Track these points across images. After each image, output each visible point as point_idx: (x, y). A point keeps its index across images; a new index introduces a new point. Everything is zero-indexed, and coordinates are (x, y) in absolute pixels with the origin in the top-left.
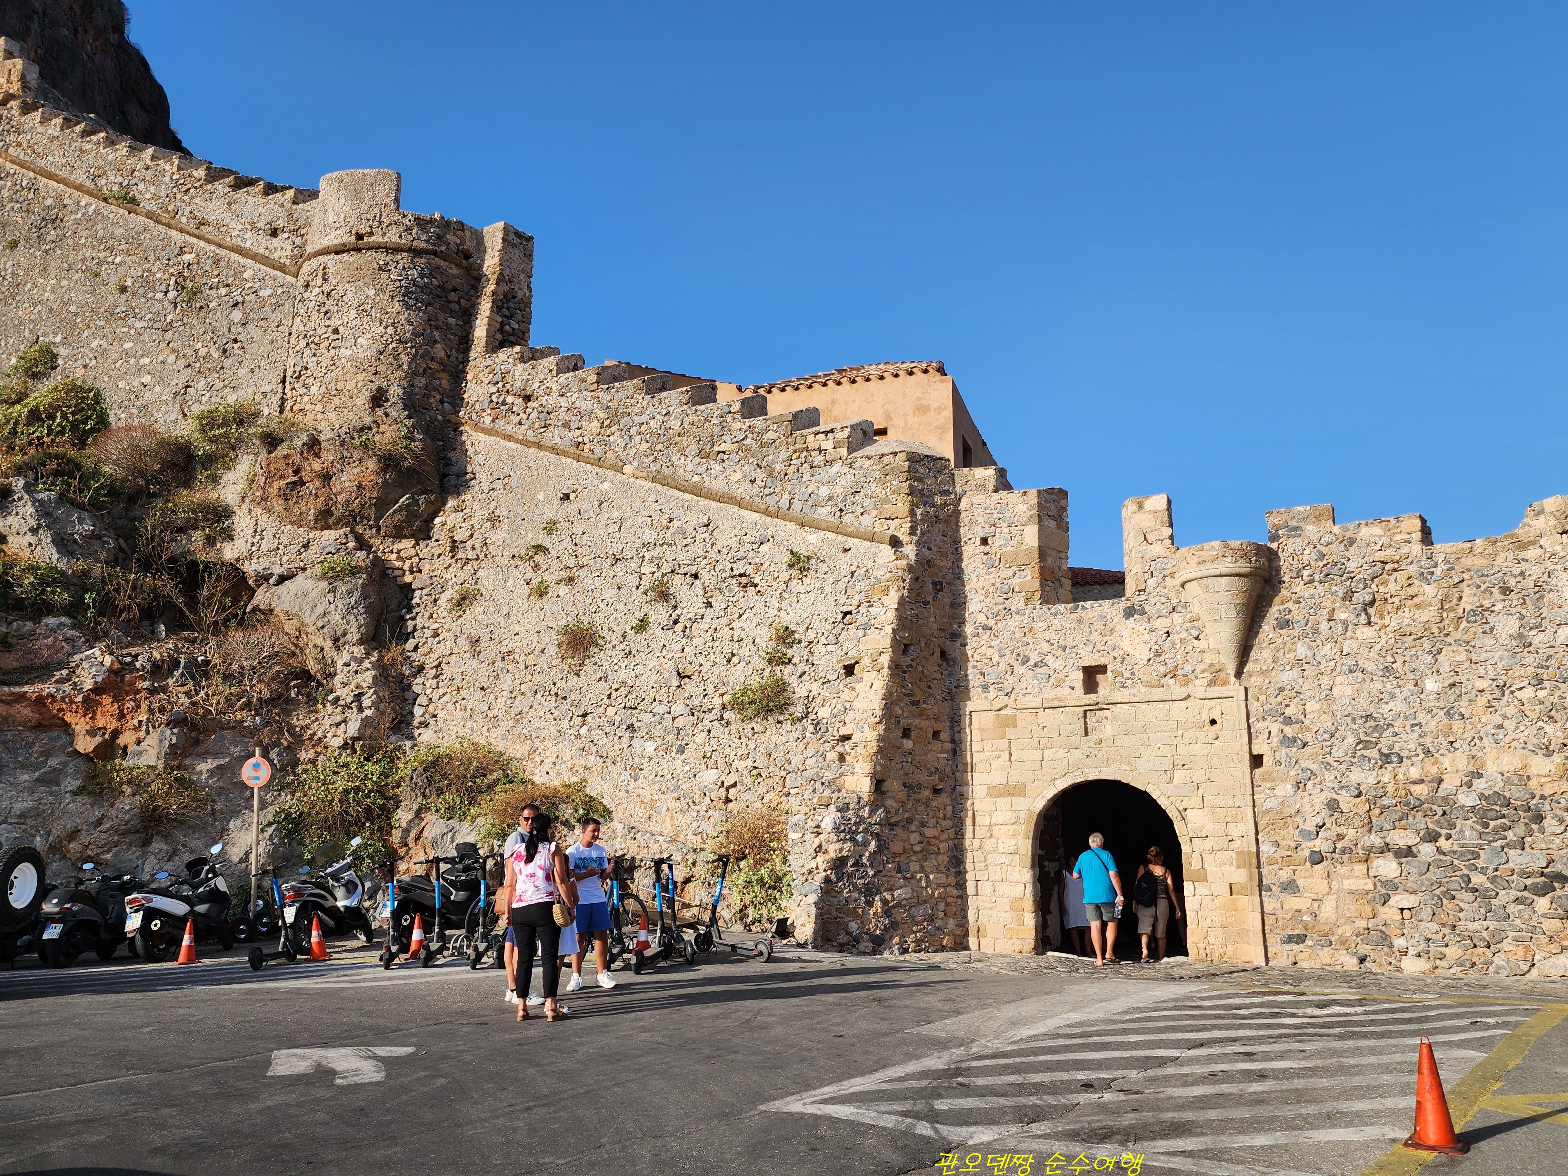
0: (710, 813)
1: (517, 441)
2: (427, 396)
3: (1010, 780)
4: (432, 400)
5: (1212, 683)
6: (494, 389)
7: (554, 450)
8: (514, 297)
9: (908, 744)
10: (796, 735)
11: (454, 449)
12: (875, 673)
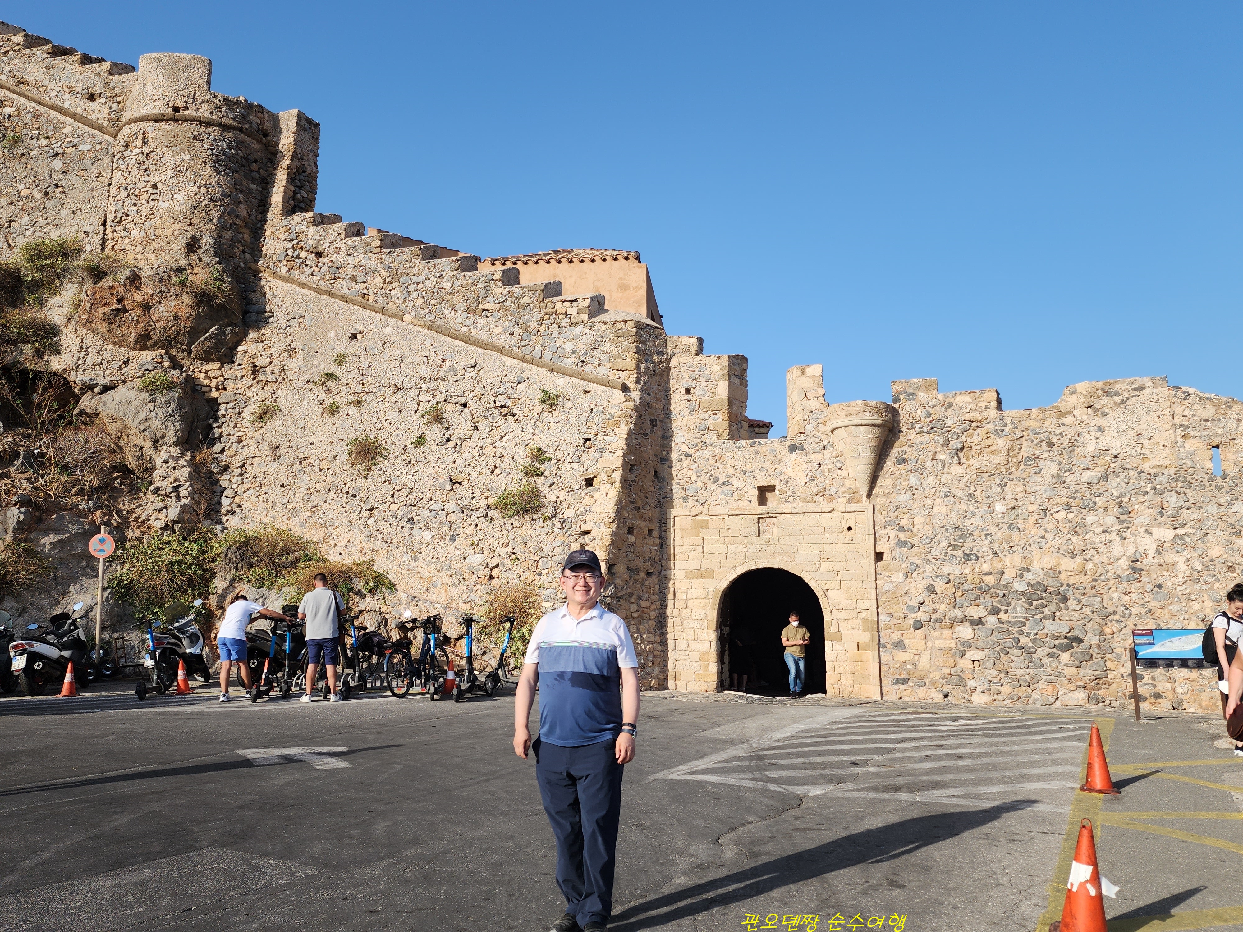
0: (478, 587)
1: (311, 289)
2: (232, 247)
3: (703, 566)
4: (236, 250)
5: (850, 501)
6: (290, 245)
7: (343, 298)
8: (304, 172)
9: (632, 539)
10: (547, 529)
11: (255, 291)
12: (609, 485)
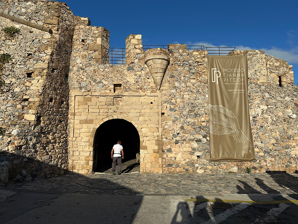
3: (88, 118)
5: (152, 92)
9: (52, 104)
12: (40, 77)
